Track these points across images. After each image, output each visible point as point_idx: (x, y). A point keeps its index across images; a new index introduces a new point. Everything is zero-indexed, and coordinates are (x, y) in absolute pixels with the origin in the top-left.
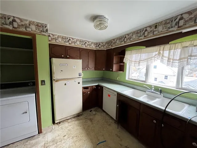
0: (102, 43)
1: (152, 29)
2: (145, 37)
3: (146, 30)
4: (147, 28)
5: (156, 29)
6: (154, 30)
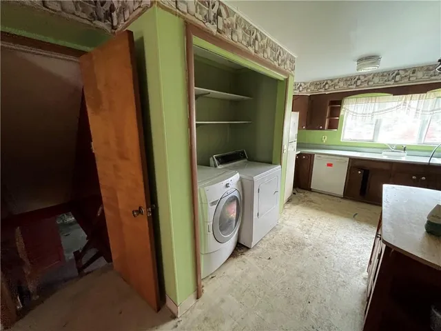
0: (305, 84)
1: (407, 74)
2: (395, 82)
3: (398, 74)
4: (400, 72)
5: (415, 75)
6: (411, 75)
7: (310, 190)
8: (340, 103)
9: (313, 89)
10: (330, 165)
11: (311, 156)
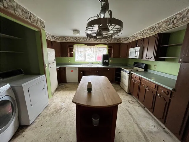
0: (57, 37)
2: (87, 41)
7: (67, 83)
8: (73, 46)
9: (61, 40)
10: (72, 71)
11: (64, 68)
